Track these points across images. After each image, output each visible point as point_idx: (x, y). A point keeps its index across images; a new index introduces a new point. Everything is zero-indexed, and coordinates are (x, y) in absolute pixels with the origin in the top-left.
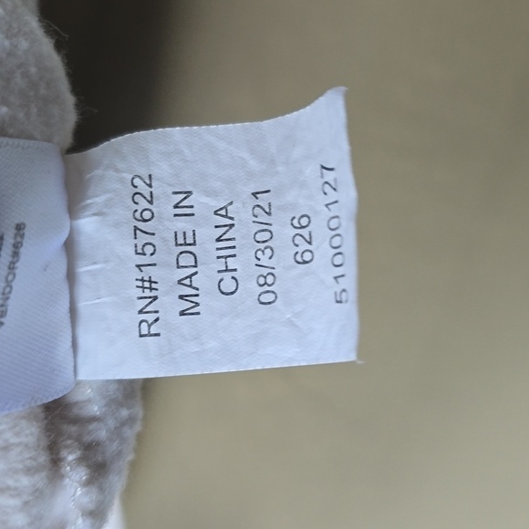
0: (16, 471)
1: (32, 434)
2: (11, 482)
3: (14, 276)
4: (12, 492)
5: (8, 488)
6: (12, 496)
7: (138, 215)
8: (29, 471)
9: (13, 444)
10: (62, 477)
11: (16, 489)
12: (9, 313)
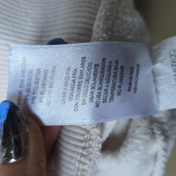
0: (141, 133)
1: (146, 123)
2: (140, 137)
3: (138, 79)
4: (140, 139)
5: (139, 138)
6: (140, 140)
7: (172, 61)
8: (145, 134)
9: (141, 126)
10: (156, 138)
11: (141, 138)
12: (137, 89)
